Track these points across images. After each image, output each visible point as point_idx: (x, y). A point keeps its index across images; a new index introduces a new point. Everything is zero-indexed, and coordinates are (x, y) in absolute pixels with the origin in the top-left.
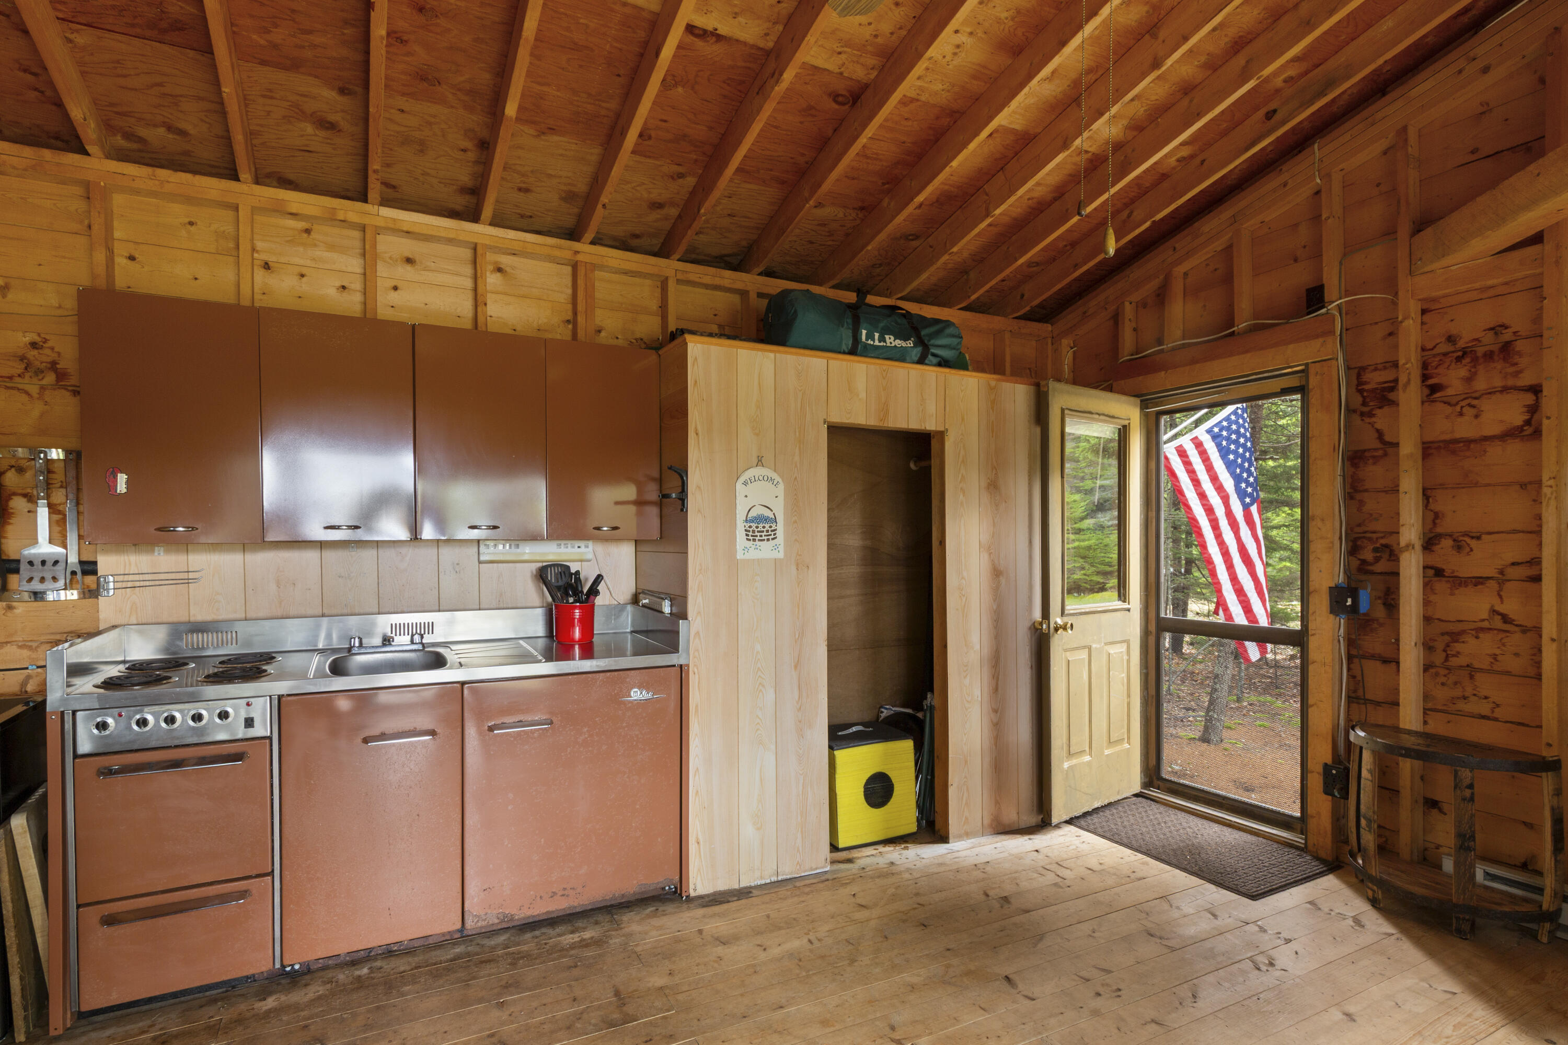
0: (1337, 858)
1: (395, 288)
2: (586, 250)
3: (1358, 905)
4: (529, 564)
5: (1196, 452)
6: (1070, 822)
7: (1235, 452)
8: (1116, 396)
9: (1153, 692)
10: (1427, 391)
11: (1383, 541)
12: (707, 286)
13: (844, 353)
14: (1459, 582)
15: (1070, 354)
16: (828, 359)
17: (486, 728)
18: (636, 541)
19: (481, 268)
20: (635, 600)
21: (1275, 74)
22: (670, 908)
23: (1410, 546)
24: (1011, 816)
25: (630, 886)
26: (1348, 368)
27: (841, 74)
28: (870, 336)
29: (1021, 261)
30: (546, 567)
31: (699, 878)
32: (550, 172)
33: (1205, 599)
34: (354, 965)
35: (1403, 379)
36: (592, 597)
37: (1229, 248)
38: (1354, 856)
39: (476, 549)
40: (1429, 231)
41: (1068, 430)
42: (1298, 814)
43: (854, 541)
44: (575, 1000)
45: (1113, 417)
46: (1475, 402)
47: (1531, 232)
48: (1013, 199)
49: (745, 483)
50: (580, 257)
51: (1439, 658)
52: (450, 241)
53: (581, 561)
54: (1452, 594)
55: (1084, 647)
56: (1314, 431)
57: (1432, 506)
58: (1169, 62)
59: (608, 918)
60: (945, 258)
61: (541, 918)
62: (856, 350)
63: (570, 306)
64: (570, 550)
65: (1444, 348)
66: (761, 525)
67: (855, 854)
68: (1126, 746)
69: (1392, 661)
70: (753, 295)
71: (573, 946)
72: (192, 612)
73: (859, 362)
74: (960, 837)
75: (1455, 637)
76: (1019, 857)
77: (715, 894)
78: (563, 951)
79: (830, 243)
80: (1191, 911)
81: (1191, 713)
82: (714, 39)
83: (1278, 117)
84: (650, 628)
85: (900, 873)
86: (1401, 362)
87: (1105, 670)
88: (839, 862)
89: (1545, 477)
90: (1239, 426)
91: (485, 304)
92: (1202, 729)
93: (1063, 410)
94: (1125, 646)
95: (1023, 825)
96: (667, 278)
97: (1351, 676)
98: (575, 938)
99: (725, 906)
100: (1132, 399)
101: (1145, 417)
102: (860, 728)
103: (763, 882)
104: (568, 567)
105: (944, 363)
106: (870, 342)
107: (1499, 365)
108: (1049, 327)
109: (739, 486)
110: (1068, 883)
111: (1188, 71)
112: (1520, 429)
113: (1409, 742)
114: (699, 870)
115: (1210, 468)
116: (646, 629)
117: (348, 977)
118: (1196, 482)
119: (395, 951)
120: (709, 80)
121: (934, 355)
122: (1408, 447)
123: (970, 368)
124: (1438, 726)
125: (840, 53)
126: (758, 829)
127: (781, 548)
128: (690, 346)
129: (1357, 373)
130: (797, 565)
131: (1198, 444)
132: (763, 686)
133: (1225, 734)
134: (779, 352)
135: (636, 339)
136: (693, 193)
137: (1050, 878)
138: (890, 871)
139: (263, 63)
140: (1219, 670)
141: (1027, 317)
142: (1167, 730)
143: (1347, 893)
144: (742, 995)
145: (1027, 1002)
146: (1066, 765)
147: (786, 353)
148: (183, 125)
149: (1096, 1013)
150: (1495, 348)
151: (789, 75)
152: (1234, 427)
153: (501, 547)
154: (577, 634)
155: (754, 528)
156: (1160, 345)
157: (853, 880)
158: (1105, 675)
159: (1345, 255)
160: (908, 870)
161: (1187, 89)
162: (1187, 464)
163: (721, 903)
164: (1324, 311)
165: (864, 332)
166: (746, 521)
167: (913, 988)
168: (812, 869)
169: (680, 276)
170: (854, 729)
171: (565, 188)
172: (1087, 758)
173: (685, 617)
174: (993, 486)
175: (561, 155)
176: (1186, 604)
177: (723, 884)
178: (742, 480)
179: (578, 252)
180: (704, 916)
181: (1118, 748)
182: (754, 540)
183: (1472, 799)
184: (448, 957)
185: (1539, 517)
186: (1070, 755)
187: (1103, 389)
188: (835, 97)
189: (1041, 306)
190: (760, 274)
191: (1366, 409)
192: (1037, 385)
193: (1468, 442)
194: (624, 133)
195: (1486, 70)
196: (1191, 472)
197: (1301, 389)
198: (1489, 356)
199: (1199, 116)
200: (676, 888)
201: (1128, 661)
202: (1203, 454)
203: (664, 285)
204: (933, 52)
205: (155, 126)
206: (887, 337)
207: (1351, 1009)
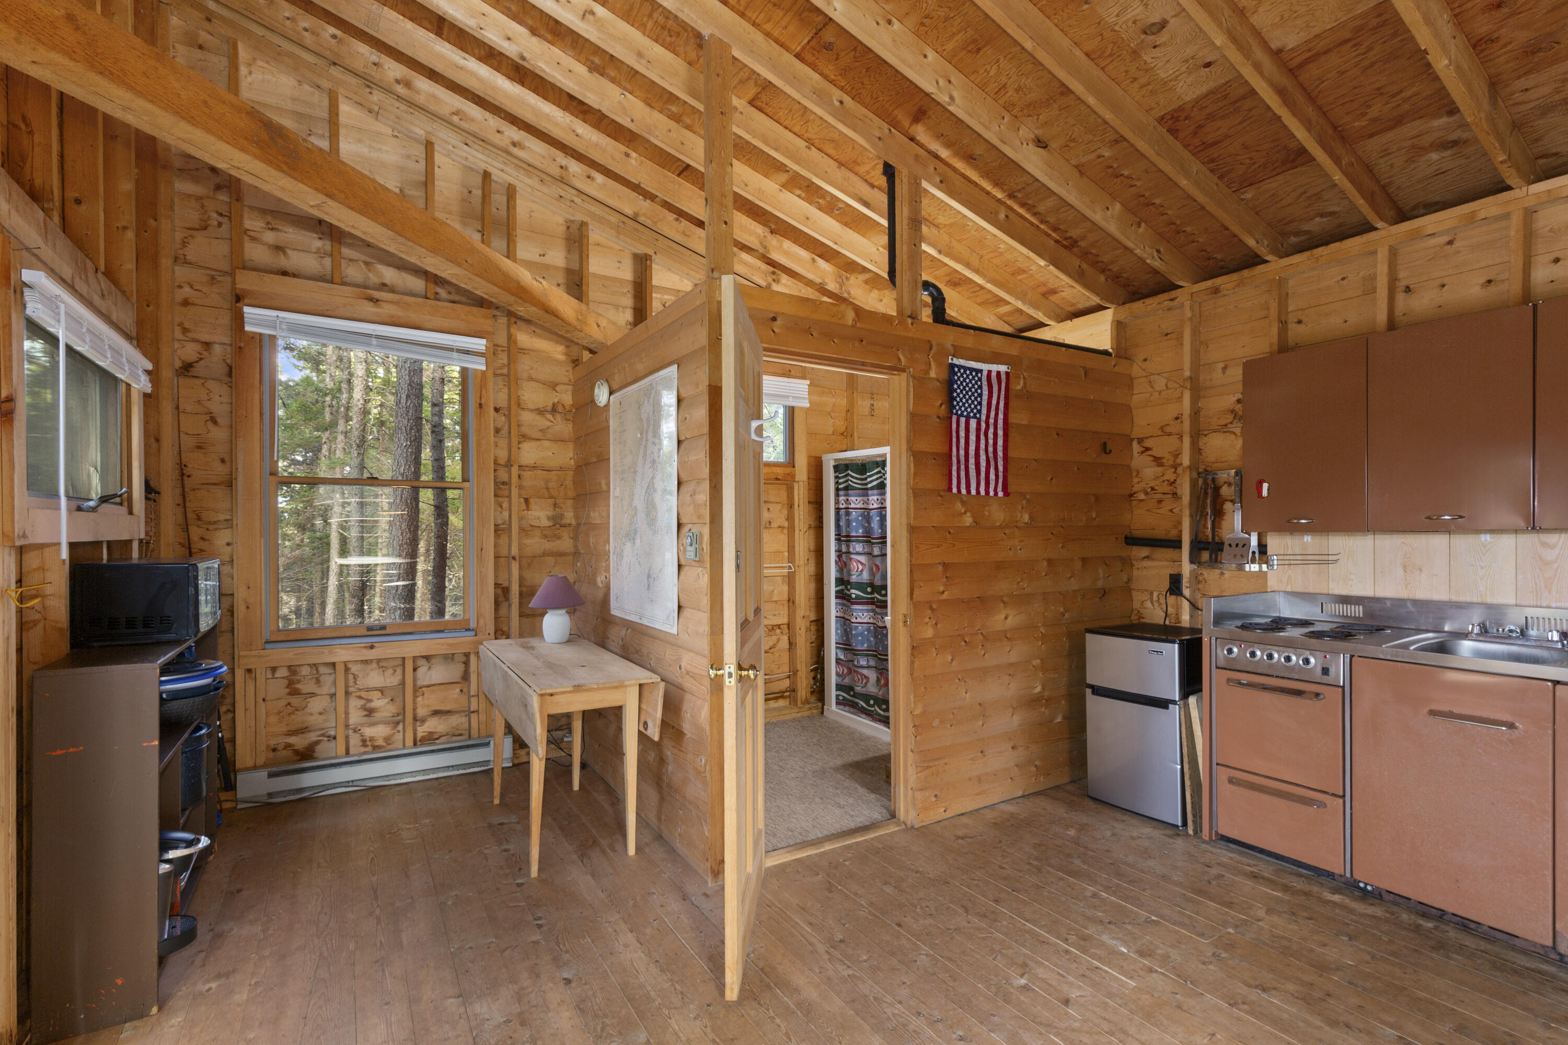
72: (1331, 587)
117: (1410, 920)
139: (1371, 136)
148: (1332, 209)
205: (1312, 219)
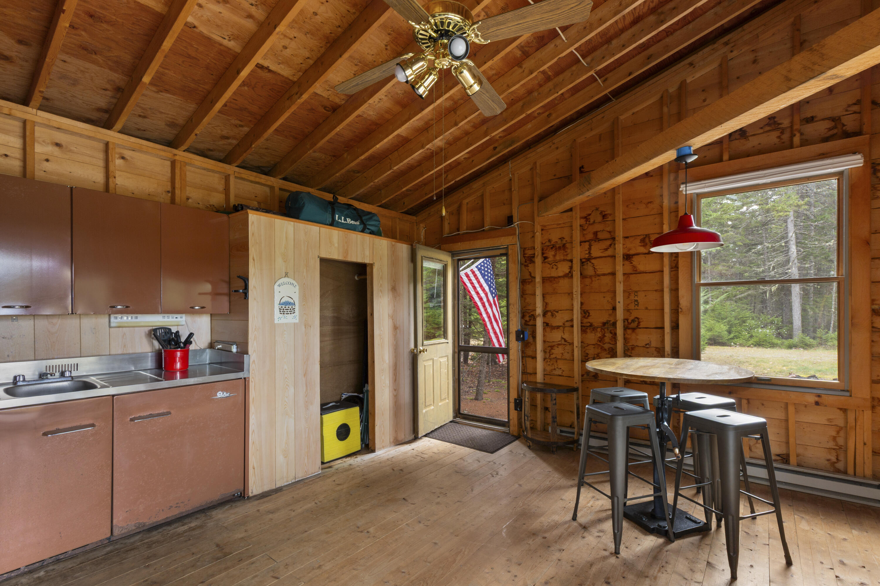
0: (519, 434)
1: (47, 160)
2: (181, 154)
3: (525, 449)
4: (143, 328)
5: (472, 275)
6: (426, 436)
7: (487, 275)
8: (442, 252)
9: (457, 377)
10: (543, 259)
11: (532, 313)
12: (252, 182)
13: (327, 225)
14: (554, 328)
15: (424, 231)
16: (320, 227)
17: (129, 419)
18: (211, 314)
19: (112, 157)
20: (211, 346)
21: (496, 135)
22: (238, 504)
23: (539, 315)
24: (402, 437)
25: (216, 495)
26: (521, 248)
27: (328, 99)
28: (340, 218)
29: (404, 189)
30: (156, 329)
31: (254, 486)
32: (161, 110)
33: (477, 339)
34: (32, 573)
35: (536, 254)
36: (188, 345)
37: (482, 195)
38: (523, 432)
39: (107, 320)
40: (543, 202)
41: (424, 265)
42: (506, 420)
43: (329, 313)
44: (193, 554)
45: (441, 261)
46: (556, 264)
47: (569, 208)
48: (401, 164)
49: (279, 286)
50: (177, 158)
51: (547, 356)
52: (89, 138)
53: (177, 326)
54: (551, 332)
55: (431, 359)
56: (510, 271)
57: (545, 301)
58: (461, 124)
59: (203, 515)
60: (372, 184)
61: (161, 523)
62: (333, 224)
63: (169, 184)
64: (171, 319)
65: (548, 244)
66: (287, 306)
67: (332, 464)
68: (447, 401)
69: (534, 358)
70: (277, 189)
71: (185, 532)
73: (334, 229)
74: (380, 449)
75: (552, 347)
76: (406, 453)
77: (263, 493)
78: (179, 535)
79: (317, 169)
80: (471, 461)
81: (471, 389)
82: (267, 71)
83: (497, 150)
84: (223, 361)
85: (355, 468)
86: (536, 247)
87: (439, 369)
88: (325, 468)
89: (574, 291)
90: (488, 265)
91: (115, 177)
92: (475, 395)
93: (422, 257)
94: (446, 358)
95: (407, 440)
96: (229, 175)
97: (523, 365)
98: (186, 527)
99: (270, 497)
100: (448, 253)
101: (453, 260)
102: (334, 404)
103: (288, 483)
104: (170, 329)
105: (372, 233)
106: (340, 221)
107: (562, 251)
108: (415, 218)
109: (276, 287)
110: (426, 459)
111: (467, 127)
112: (568, 274)
113: (539, 386)
114: (254, 482)
115: (479, 282)
116: (220, 361)
117: (29, 579)
118: (475, 288)
119: (62, 559)
120: (262, 87)
121: (368, 229)
122: (538, 279)
123: (382, 234)
124: (548, 381)
125: (328, 90)
126: (286, 457)
127: (297, 317)
128: (250, 216)
129: (523, 250)
130: (305, 326)
131: (473, 272)
132: (288, 386)
133: (484, 396)
134: (296, 222)
135: (210, 205)
136: (247, 135)
137: (419, 458)
138: (350, 467)
140: (481, 368)
141: (407, 213)
142: (462, 397)
143: (522, 446)
144: (286, 531)
145: (413, 506)
146: (424, 411)
147: (299, 222)
149: (438, 503)
150: (561, 245)
151: (305, 96)
152: (486, 265)
153: (125, 318)
154: (178, 365)
155: (284, 308)
156: (459, 231)
157: (333, 475)
158: (439, 371)
159: (519, 205)
160: (358, 466)
161: (467, 133)
162: (470, 280)
163: (267, 496)
164: (513, 225)
165: (337, 216)
166: (280, 304)
167: (365, 511)
168: (312, 474)
169: (236, 175)
170: (331, 404)
171: (170, 120)
172: (432, 407)
173: (247, 353)
174: (394, 289)
175: (170, 104)
176: (469, 341)
177: (266, 488)
178: (277, 284)
179: (176, 155)
180: (259, 504)
181: (444, 402)
182: (284, 314)
183: (556, 404)
184: (103, 553)
185: (573, 305)
186: (426, 406)
187: (436, 248)
188: (325, 108)
189: (412, 208)
190: (281, 179)
191: (526, 264)
192: (412, 245)
193: (555, 278)
194: (213, 103)
195: (557, 148)
196: (472, 283)
197: (506, 254)
198: (560, 248)
199: (471, 145)
200: (241, 493)
201: (448, 364)
202: (475, 276)
203: (227, 178)
204: (371, 101)
206: (348, 219)
207: (521, 483)
